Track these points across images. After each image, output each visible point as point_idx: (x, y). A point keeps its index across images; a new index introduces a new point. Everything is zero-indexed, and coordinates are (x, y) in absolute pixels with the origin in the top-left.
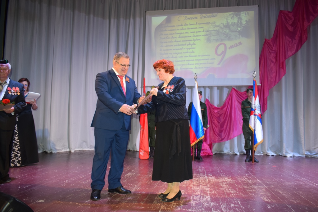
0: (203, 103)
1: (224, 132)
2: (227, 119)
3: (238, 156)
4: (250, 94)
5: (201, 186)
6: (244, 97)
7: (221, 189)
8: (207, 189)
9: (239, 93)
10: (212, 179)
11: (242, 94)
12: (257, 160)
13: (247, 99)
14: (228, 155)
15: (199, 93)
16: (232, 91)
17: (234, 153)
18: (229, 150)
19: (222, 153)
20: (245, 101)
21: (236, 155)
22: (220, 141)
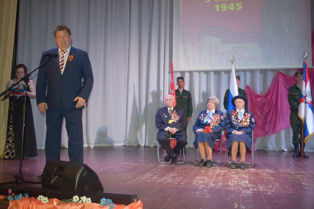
0: (242, 90)
1: (268, 124)
2: (273, 109)
3: (286, 153)
4: (298, 78)
5: (239, 174)
6: (294, 82)
7: (261, 177)
8: (245, 176)
9: (287, 78)
10: (252, 170)
11: (290, 79)
12: (307, 156)
13: (296, 84)
14: (274, 151)
15: (236, 78)
16: (278, 75)
17: (281, 149)
18: (274, 145)
19: (266, 149)
20: (294, 86)
21: (283, 151)
22: (264, 135)
